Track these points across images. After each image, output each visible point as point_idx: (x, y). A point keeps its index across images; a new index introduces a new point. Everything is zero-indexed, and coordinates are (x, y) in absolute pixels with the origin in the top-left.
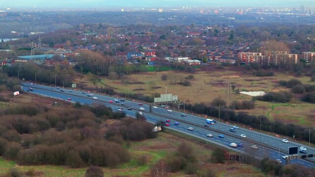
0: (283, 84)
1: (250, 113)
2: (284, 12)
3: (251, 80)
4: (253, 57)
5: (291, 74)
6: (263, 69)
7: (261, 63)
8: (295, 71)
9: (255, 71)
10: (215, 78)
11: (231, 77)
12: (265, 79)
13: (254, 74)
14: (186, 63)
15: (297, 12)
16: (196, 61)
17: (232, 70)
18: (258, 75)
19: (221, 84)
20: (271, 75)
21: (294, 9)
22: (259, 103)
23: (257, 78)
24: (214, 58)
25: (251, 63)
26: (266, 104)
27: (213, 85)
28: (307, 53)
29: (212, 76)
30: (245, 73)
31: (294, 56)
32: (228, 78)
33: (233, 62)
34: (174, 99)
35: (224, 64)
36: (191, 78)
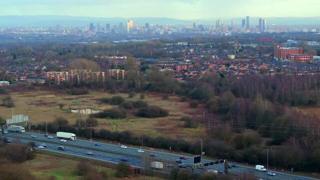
0: (106, 101)
2: (40, 31)
3: (70, 99)
4: (62, 76)
5: (105, 91)
6: (76, 87)
7: (71, 81)
8: (108, 88)
9: (69, 90)
10: (33, 99)
11: (47, 96)
12: (83, 97)
13: (68, 93)
16: (6, 82)
17: (44, 90)
18: (73, 94)
19: (41, 103)
20: (86, 93)
23: (74, 97)
24: (19, 78)
25: (61, 82)
27: (37, 105)
28: (112, 70)
30: (59, 92)
31: (101, 74)
32: (45, 98)
33: (43, 82)
34: (25, 120)
35: (36, 85)
36: (9, 99)
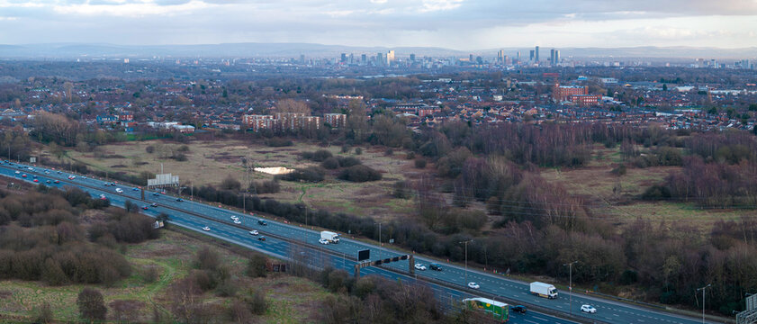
0: (308, 157)
1: (276, 197)
2: (280, 62)
3: (264, 152)
4: (261, 121)
5: (314, 143)
6: (277, 138)
7: (273, 128)
8: (319, 139)
9: (268, 140)
10: (216, 150)
11: (236, 147)
12: (283, 150)
13: (266, 144)
14: (175, 130)
15: (296, 62)
16: (189, 127)
17: (237, 139)
18: (271, 146)
19: (226, 157)
20: (289, 144)
21: (292, 59)
22: (282, 183)
23: (271, 149)
24: (210, 123)
25: (260, 129)
26: (292, 184)
27: (217, 159)
28: (331, 115)
29: (211, 147)
30: (254, 143)
31: (315, 120)
32: (233, 150)
33: (237, 128)
34: (174, 181)
35: (225, 131)
36: (185, 149)
